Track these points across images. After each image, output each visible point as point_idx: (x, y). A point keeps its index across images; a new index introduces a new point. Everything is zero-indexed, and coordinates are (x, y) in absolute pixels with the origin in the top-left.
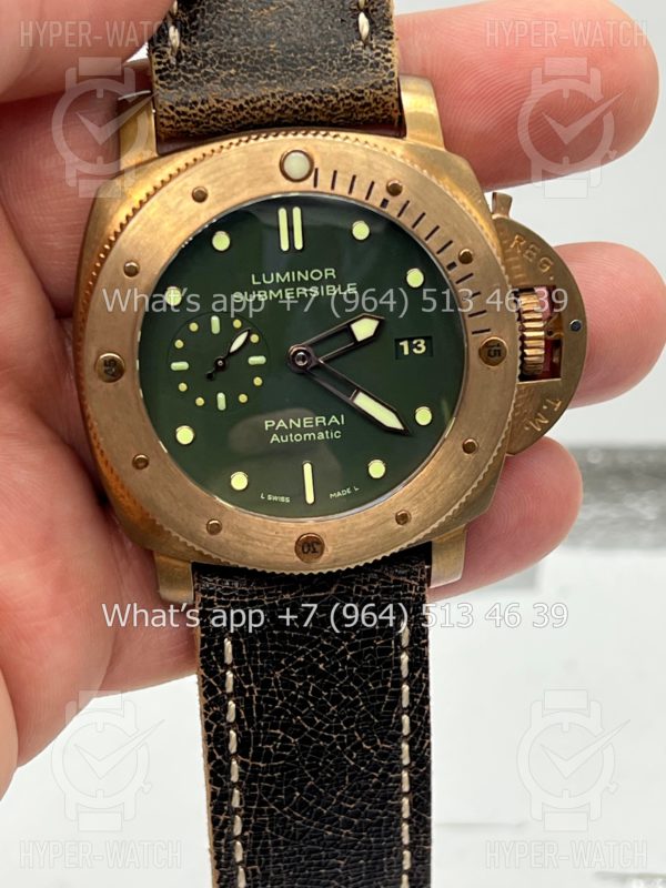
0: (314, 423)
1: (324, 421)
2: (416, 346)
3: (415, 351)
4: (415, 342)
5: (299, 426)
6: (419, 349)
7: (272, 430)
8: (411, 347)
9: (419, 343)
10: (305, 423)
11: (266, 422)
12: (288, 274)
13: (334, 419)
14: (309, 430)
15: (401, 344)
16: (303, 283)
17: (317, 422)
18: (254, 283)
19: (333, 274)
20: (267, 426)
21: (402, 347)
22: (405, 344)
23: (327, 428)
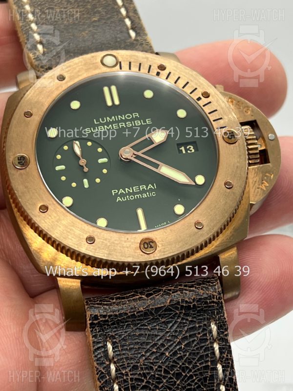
0: (140, 189)
1: (145, 188)
2: (189, 149)
3: (189, 152)
4: (188, 147)
5: (131, 191)
6: (191, 151)
7: (117, 195)
8: (186, 150)
9: (190, 148)
10: (134, 189)
11: (113, 191)
12: (113, 117)
13: (150, 186)
14: (137, 193)
15: (180, 149)
16: (122, 121)
17: (141, 188)
18: (96, 123)
19: (137, 115)
20: (113, 193)
21: (182, 150)
22: (183, 148)
23: (147, 191)
